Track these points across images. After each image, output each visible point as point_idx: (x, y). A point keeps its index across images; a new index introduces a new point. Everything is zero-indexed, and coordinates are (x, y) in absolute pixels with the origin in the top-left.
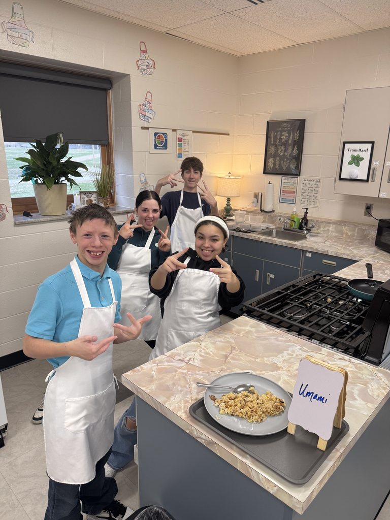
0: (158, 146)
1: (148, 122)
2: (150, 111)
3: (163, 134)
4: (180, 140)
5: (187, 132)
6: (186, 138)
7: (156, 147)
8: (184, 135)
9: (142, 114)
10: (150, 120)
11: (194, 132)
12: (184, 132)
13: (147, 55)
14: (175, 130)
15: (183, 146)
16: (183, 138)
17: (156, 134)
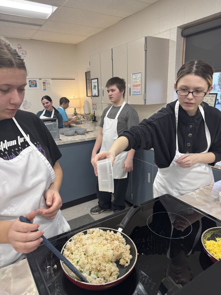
0: (32, 86)
3: (34, 81)
4: (44, 83)
7: (30, 86)
11: (52, 79)
12: (46, 79)
13: (22, 49)
14: (40, 79)
15: (46, 85)
16: (46, 82)
17: (30, 81)
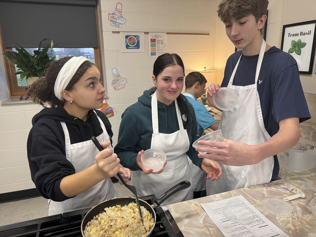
0: (130, 47)
1: (119, 27)
2: (121, 19)
3: (135, 36)
4: (153, 41)
5: (160, 34)
6: (159, 39)
7: (127, 47)
8: (157, 36)
9: (113, 21)
10: (121, 26)
11: (168, 33)
12: (157, 34)
14: (147, 33)
15: (156, 45)
16: (156, 39)
17: (127, 37)
